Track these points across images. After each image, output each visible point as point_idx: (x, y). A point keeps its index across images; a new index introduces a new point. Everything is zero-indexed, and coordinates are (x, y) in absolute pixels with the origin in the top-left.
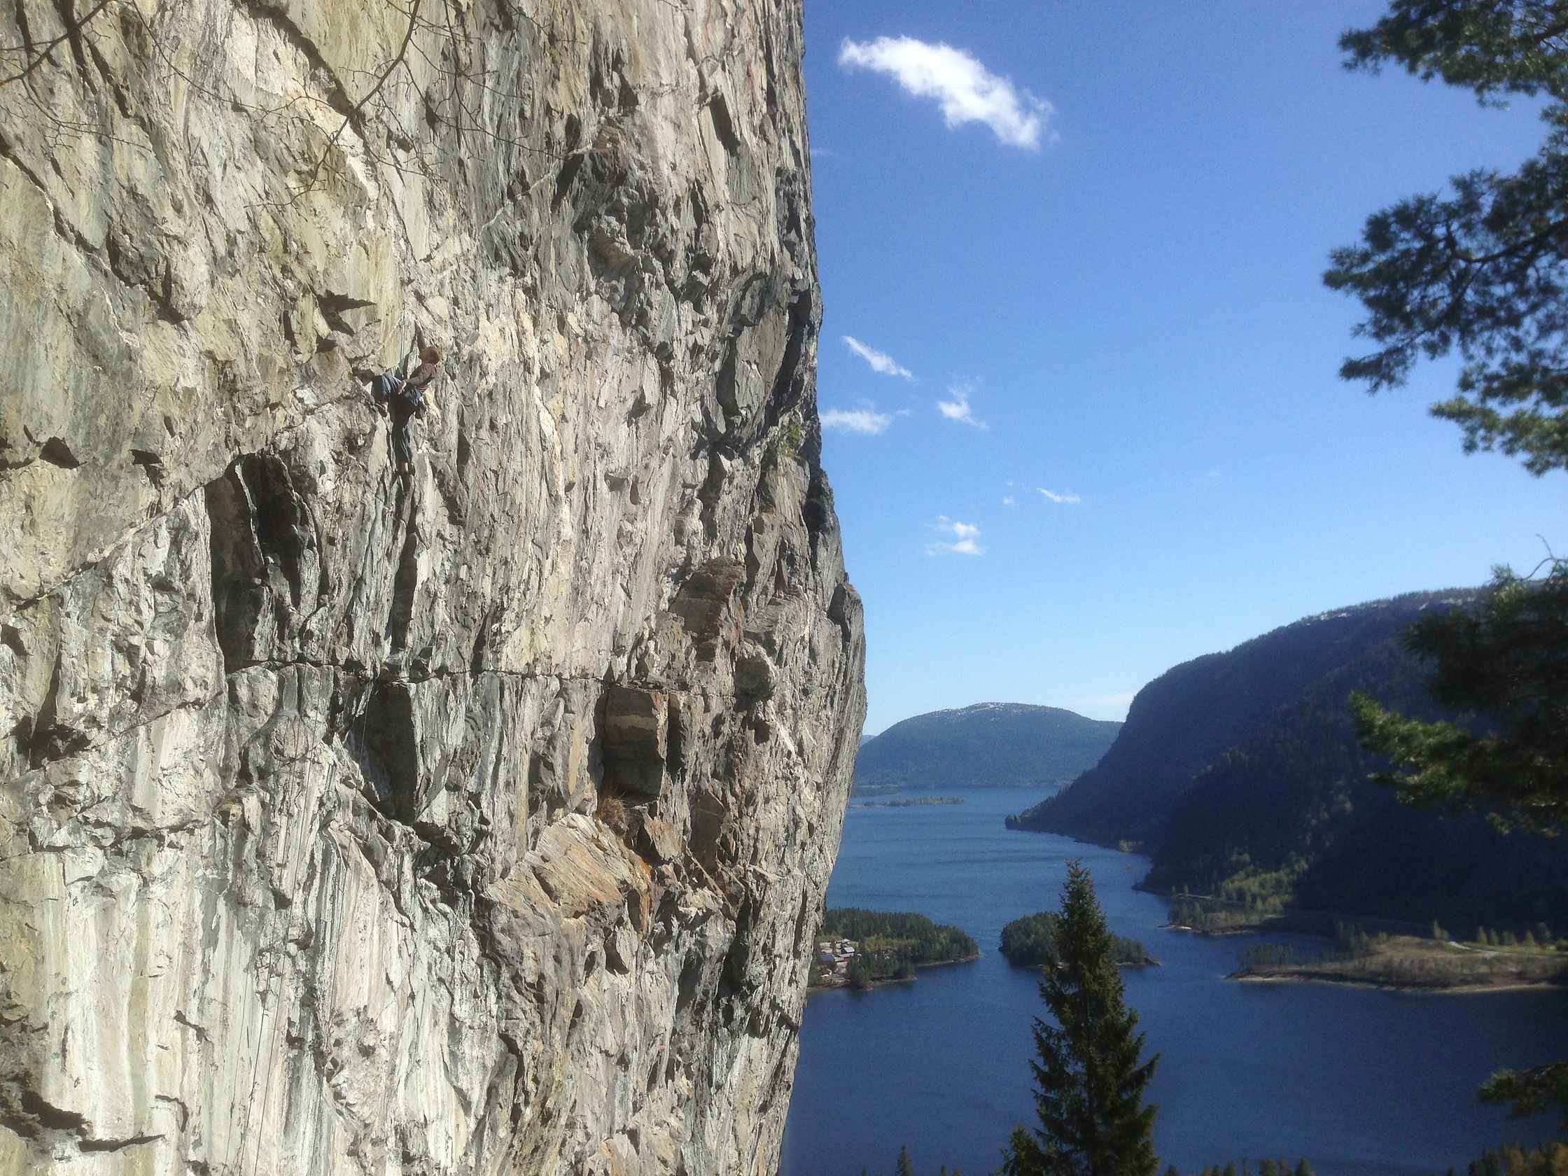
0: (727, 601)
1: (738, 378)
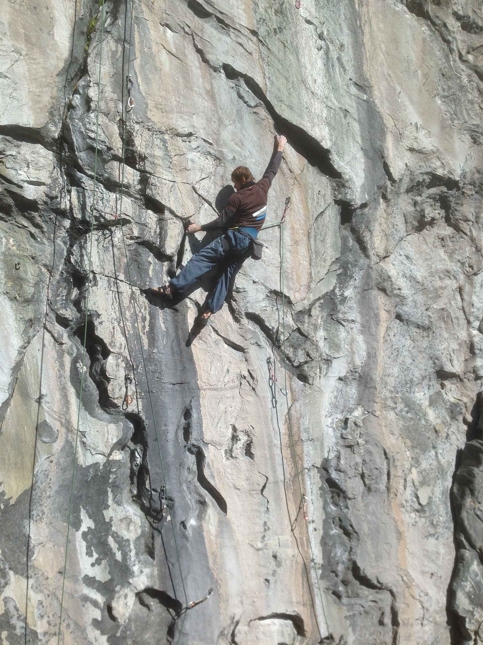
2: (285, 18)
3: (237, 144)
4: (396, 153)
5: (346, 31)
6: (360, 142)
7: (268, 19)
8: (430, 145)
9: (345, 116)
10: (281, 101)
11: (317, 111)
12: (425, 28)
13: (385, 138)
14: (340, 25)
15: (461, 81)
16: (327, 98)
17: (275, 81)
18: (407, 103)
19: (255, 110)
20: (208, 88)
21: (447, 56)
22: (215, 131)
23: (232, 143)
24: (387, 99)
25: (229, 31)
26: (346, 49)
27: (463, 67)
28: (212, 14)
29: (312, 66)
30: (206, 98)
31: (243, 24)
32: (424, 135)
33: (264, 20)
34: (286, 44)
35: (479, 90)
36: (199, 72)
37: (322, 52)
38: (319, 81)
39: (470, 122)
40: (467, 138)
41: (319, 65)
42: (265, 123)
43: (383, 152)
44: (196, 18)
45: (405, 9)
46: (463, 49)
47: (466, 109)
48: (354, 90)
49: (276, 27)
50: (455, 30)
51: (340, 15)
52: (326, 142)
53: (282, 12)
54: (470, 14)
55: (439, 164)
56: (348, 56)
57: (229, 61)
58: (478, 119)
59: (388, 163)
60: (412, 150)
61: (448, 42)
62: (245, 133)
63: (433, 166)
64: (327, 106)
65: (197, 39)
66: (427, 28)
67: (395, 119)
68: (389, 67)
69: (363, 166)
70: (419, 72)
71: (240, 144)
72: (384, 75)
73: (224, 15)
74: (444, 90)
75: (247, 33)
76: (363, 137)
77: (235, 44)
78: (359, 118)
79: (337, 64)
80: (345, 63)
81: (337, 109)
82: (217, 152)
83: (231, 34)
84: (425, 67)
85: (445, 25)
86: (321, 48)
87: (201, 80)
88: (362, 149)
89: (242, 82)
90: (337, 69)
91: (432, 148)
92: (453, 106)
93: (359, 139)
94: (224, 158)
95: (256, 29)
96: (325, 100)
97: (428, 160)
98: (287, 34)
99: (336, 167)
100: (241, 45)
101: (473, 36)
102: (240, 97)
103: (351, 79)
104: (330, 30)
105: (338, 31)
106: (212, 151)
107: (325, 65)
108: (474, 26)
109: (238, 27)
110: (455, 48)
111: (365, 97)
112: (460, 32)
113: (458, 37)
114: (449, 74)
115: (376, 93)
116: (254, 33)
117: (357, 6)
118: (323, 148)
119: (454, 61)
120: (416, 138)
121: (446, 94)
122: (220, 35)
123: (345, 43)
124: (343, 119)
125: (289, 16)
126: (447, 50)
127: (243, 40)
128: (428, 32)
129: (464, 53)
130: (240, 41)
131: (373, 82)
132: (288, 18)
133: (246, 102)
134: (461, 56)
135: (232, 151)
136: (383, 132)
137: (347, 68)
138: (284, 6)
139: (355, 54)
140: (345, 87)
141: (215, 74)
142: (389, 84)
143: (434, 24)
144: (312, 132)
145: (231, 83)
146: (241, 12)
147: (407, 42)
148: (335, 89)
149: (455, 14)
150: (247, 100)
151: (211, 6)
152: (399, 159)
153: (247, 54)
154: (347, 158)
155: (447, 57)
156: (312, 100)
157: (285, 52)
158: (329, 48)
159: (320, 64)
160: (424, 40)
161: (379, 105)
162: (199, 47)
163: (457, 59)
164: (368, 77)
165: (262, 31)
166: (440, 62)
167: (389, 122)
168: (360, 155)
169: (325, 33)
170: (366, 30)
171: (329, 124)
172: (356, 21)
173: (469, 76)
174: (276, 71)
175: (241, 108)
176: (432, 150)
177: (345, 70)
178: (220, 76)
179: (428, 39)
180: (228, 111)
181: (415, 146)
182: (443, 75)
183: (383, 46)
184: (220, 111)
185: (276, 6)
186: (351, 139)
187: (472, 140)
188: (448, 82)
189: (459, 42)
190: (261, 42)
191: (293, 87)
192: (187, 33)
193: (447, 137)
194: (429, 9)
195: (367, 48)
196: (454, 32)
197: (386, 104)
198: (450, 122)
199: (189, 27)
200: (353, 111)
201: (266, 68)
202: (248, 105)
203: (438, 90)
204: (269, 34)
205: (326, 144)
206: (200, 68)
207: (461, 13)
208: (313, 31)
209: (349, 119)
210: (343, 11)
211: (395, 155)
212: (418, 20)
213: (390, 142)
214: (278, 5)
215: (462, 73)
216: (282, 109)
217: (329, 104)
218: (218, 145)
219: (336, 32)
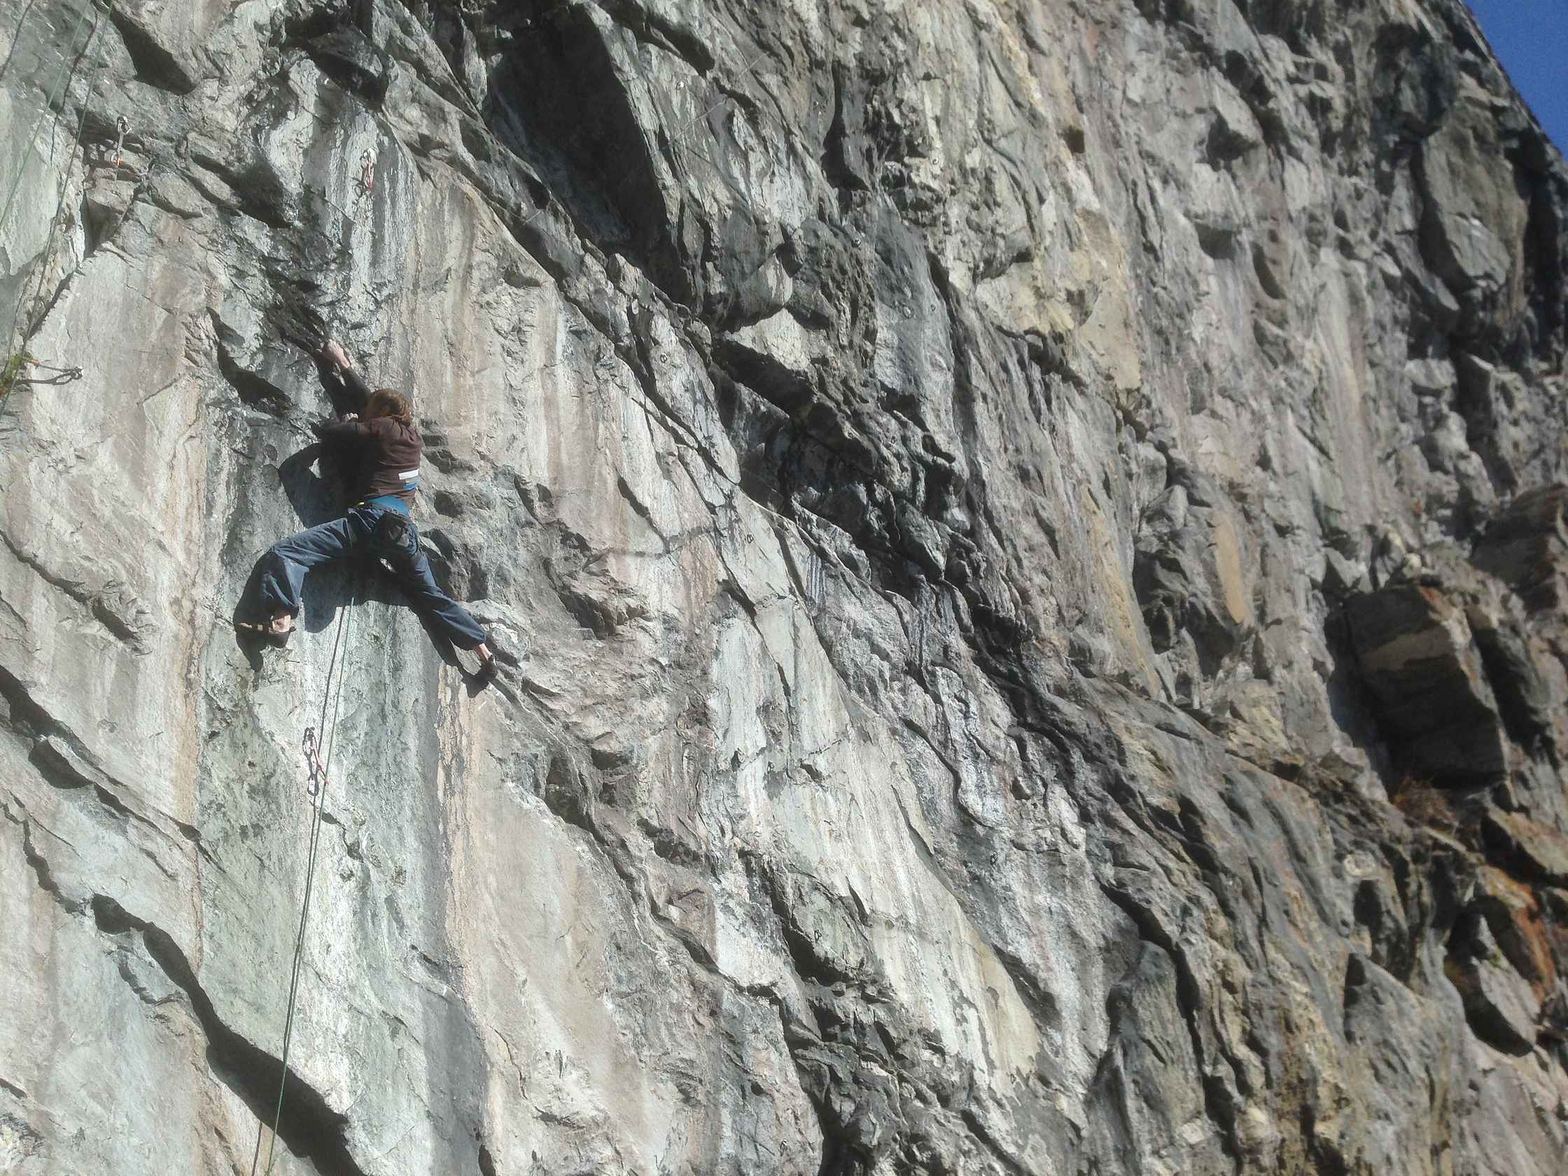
0: (1554, 530)
1: (1452, 236)
2: (273, 807)
3: (94, 1096)
4: (510, 1127)
5: (411, 841)
6: (425, 1097)
7: (229, 805)
8: (590, 1105)
9: (394, 1034)
10: (235, 991)
11: (324, 1019)
12: (582, 847)
13: (487, 1090)
14: (400, 829)
15: (655, 962)
16: (352, 988)
17: (225, 942)
18: (540, 1006)
19: (160, 1010)
20: (42, 948)
21: (628, 907)
22: (39, 1060)
23: (83, 1093)
24: (494, 996)
25: (127, 821)
26: (408, 881)
27: (658, 930)
28: (90, 782)
29: (324, 913)
30: (32, 974)
31: (165, 810)
32: (577, 1082)
33: (220, 806)
34: (267, 862)
35: (692, 983)
36: (25, 909)
37: (352, 884)
38: (339, 947)
39: (674, 1054)
40: (669, 1090)
41: (341, 914)
42: (181, 1043)
43: (481, 1122)
44: (45, 786)
45: (543, 805)
46: (658, 894)
47: (667, 1024)
48: (419, 972)
49: (247, 823)
50: (643, 855)
51: (401, 809)
52: (340, 1097)
53: (266, 793)
54: (673, 826)
55: (608, 1152)
56: (411, 897)
57: (113, 890)
58: (692, 1047)
59: (492, 1149)
60: (547, 1118)
61: (629, 879)
62: (124, 1066)
63: (596, 1157)
64: (351, 1007)
65: (36, 833)
66: (586, 848)
67: (511, 1043)
68: (504, 925)
69: (428, 1159)
70: (568, 939)
71: (107, 1096)
72: (491, 942)
73: (119, 788)
74: (619, 980)
75: (171, 830)
76: (432, 1085)
77: (136, 852)
78: (428, 1039)
79: (384, 912)
80: (404, 913)
81: (376, 1016)
82: (34, 1118)
83: (129, 829)
84: (579, 927)
85: (623, 845)
86: (352, 874)
87: (26, 929)
88: (429, 1115)
89: (139, 941)
90: (384, 924)
91: (595, 1113)
92: (640, 1016)
93: (424, 1092)
94: (52, 1133)
95: (195, 825)
96: (347, 993)
97: (585, 1143)
98: (273, 842)
99: (359, 1161)
100: (150, 855)
101: (679, 868)
102: (127, 975)
103: (414, 947)
104: (377, 838)
105: (394, 842)
106: (19, 1114)
107: (355, 914)
108: (681, 849)
109: (151, 816)
110: (644, 893)
111: (445, 989)
112: (654, 859)
113: (649, 869)
114: (631, 947)
115: (471, 981)
116: (190, 832)
117: (440, 794)
118: (331, 1111)
119: (642, 918)
120: (558, 1090)
121: (624, 988)
122: (101, 831)
123: (408, 867)
124: (388, 1040)
125: (283, 802)
126: (627, 895)
127: (159, 846)
128: (588, 856)
129: (660, 902)
130: (149, 846)
131: (465, 957)
132: (279, 807)
133: (139, 990)
134: (654, 909)
135: (79, 1114)
136: (482, 1076)
137: (408, 922)
138: (273, 781)
139: (428, 893)
140: (399, 965)
141: (68, 917)
142: (501, 961)
143: (601, 840)
144: (307, 1071)
145: (109, 942)
146: (165, 784)
147: (545, 874)
148: (375, 969)
149: (644, 824)
150: (143, 984)
151: (92, 764)
152: (517, 1141)
153: (163, 877)
154: (390, 1139)
155: (626, 909)
156: (315, 993)
157: (261, 881)
158: (369, 877)
159: (344, 909)
160: (580, 872)
161: (475, 1008)
162: (38, 852)
163: (648, 914)
164: (455, 945)
165: (211, 830)
166: (612, 920)
167: (498, 1052)
168: (423, 1131)
169: (364, 844)
170: (458, 843)
171: (351, 1051)
172: (436, 823)
173: (671, 951)
174: (232, 919)
175: (123, 1005)
176: (593, 1119)
177: (402, 926)
178: (81, 924)
179: (589, 871)
180: (86, 1008)
181: (556, 1110)
182: (619, 948)
183: (491, 879)
184: (63, 1010)
185: (256, 779)
186: (404, 1090)
187: (680, 1096)
188: (630, 964)
189: (651, 879)
190: (204, 852)
191: (270, 958)
192: (12, 818)
193: (626, 1086)
194: (592, 812)
195: (456, 882)
196: (641, 860)
197: (493, 1007)
198: (633, 1052)
199: (21, 805)
200: (414, 1021)
201: (208, 913)
202: (143, 998)
203: (607, 979)
204: (227, 836)
205: (339, 1102)
206: (30, 901)
207: (655, 823)
208: (336, 839)
209: (403, 1041)
210: (408, 800)
211: (506, 1131)
212: (568, 830)
213: (497, 1099)
214: (259, 777)
215: (658, 944)
216: (236, 1010)
217: (358, 1002)
218: (40, 1097)
219: (389, 844)
